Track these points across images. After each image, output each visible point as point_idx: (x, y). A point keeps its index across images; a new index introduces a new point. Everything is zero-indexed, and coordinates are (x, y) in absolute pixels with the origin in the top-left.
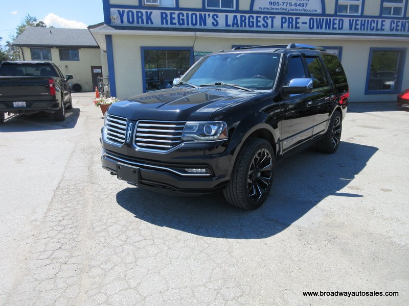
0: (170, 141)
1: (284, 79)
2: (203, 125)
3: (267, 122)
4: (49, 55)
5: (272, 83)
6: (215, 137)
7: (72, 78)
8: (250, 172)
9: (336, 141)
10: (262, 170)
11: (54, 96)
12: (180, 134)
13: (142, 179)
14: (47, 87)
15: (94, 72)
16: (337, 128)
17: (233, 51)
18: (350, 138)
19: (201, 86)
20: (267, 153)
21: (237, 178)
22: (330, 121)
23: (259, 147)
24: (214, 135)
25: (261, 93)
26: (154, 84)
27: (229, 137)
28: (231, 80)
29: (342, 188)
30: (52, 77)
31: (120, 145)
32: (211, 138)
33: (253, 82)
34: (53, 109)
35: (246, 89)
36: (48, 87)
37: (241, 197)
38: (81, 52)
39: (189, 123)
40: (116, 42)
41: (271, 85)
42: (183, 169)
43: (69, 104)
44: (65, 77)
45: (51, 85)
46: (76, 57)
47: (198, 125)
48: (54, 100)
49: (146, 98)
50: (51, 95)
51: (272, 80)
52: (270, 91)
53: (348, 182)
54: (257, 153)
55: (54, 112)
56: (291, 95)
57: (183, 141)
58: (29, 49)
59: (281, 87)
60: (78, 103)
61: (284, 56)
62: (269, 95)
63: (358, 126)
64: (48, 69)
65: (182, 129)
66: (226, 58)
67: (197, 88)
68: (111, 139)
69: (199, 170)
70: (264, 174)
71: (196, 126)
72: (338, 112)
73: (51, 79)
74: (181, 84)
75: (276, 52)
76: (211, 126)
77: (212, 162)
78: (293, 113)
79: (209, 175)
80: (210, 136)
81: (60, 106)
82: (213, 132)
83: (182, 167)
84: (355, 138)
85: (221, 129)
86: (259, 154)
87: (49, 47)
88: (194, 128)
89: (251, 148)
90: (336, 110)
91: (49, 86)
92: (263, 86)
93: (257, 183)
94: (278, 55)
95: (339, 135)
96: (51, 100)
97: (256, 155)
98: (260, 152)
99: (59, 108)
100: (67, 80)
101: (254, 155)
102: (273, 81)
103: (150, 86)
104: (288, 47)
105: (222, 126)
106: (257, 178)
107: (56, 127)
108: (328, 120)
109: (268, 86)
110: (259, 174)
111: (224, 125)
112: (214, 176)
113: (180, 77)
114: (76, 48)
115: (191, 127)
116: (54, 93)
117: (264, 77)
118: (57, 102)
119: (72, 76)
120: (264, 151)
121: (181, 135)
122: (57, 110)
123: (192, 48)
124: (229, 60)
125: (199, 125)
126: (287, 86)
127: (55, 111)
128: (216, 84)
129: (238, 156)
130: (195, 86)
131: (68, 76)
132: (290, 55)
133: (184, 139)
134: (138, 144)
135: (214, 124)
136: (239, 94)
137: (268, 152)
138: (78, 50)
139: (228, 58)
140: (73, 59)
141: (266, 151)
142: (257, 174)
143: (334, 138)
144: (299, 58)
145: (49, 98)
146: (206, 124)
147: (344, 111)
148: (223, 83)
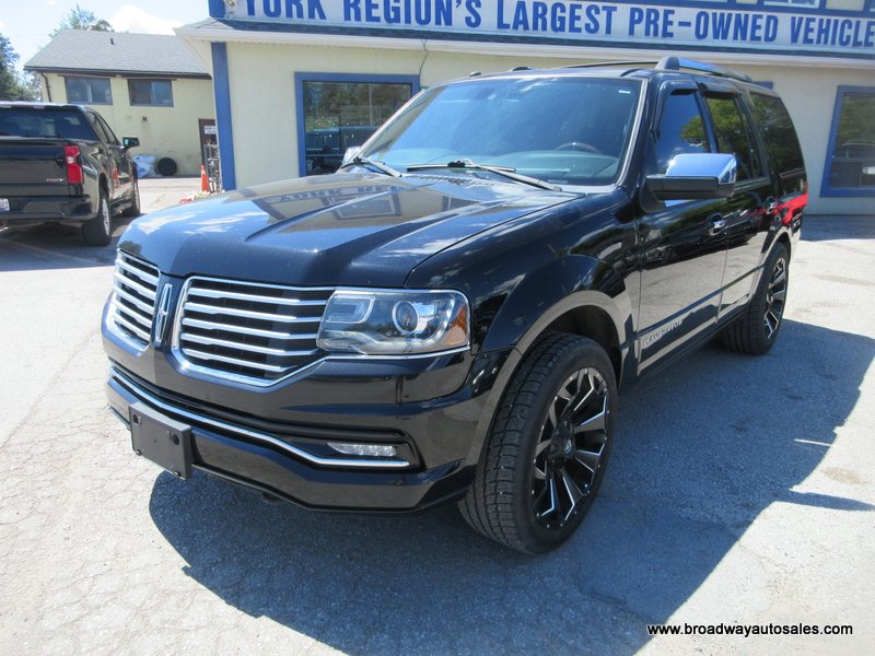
0: (280, 352)
1: (649, 153)
2: (391, 302)
3: (596, 286)
4: (107, 92)
5: (616, 165)
6: (430, 341)
7: (138, 144)
8: (540, 448)
9: (773, 321)
10: (578, 430)
11: (79, 187)
12: (313, 328)
13: (199, 462)
14: (59, 163)
15: (206, 132)
16: (776, 289)
17: (509, 74)
18: (800, 310)
19: (410, 170)
20: (595, 379)
21: (498, 468)
22: (762, 269)
23: (573, 366)
24: (425, 335)
25: (582, 196)
26: (326, 161)
27: (477, 337)
28: (496, 154)
29: (806, 474)
30: (75, 140)
31: (142, 349)
32: (417, 343)
33: (559, 162)
34: (76, 217)
35: (536, 181)
36: (63, 163)
37: (512, 524)
38: (178, 87)
39: (342, 294)
40: (235, 60)
41: (611, 171)
42: (322, 442)
43: (129, 205)
44: (122, 142)
45: (71, 160)
46: (166, 100)
47: (372, 301)
48: (79, 195)
49: (296, 196)
50: (70, 184)
51: (616, 155)
52: (608, 190)
53: (820, 454)
54: (566, 384)
55: (79, 225)
56: (669, 203)
57: (322, 353)
58: (62, 79)
59: (642, 176)
60: (158, 201)
61: (652, 88)
62: (606, 201)
63: (813, 275)
64: (74, 121)
65: (318, 311)
66: (483, 93)
67: (397, 174)
68: (123, 327)
69: (373, 449)
70: (583, 441)
71: (367, 302)
72: (782, 247)
73: (70, 144)
74: (358, 162)
75: (628, 77)
76: (417, 306)
77: (415, 426)
78: (661, 253)
79: (405, 464)
80: (412, 336)
81: (95, 210)
82: (421, 326)
83: (318, 434)
84: (813, 309)
85: (449, 314)
86: (572, 388)
87: (109, 74)
88: (360, 310)
89: (545, 370)
90: (778, 241)
91: (65, 162)
92: (589, 175)
93: (563, 471)
94: (635, 85)
95: (779, 305)
96: (70, 196)
97: (563, 393)
98: (575, 381)
99: (90, 216)
100: (127, 148)
101: (554, 390)
102: (617, 160)
103: (318, 168)
104: (660, 67)
105: (452, 303)
106: (561, 458)
107: (83, 260)
108: (758, 268)
109: (603, 174)
110: (569, 445)
111: (457, 303)
112: (421, 467)
113: (360, 145)
114: (167, 78)
115: (348, 308)
116: (78, 177)
117: (590, 147)
118: (88, 200)
119: (136, 139)
120: (586, 377)
121: (315, 331)
122: (88, 221)
123: (417, 77)
124: (492, 97)
125: (376, 303)
126: (659, 176)
127: (81, 221)
128: (452, 165)
129: (504, 396)
130: (391, 171)
131: (130, 139)
132: (669, 86)
133: (326, 344)
134: (188, 351)
135: (426, 300)
136: (521, 198)
137: (598, 375)
138: (170, 81)
139: (489, 92)
140: (160, 103)
141: (593, 374)
142: (564, 446)
143: (770, 317)
144: (692, 96)
145: (64, 191)
146: (398, 298)
147: (795, 239)
148: (470, 162)
